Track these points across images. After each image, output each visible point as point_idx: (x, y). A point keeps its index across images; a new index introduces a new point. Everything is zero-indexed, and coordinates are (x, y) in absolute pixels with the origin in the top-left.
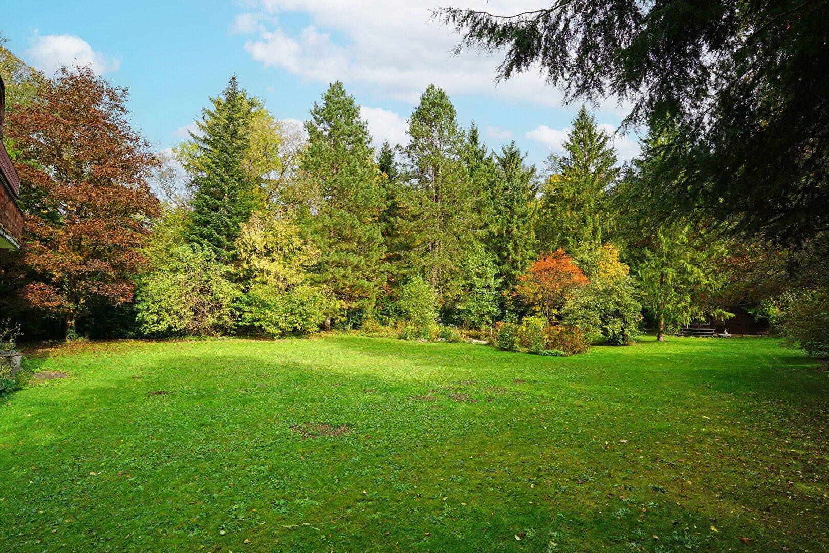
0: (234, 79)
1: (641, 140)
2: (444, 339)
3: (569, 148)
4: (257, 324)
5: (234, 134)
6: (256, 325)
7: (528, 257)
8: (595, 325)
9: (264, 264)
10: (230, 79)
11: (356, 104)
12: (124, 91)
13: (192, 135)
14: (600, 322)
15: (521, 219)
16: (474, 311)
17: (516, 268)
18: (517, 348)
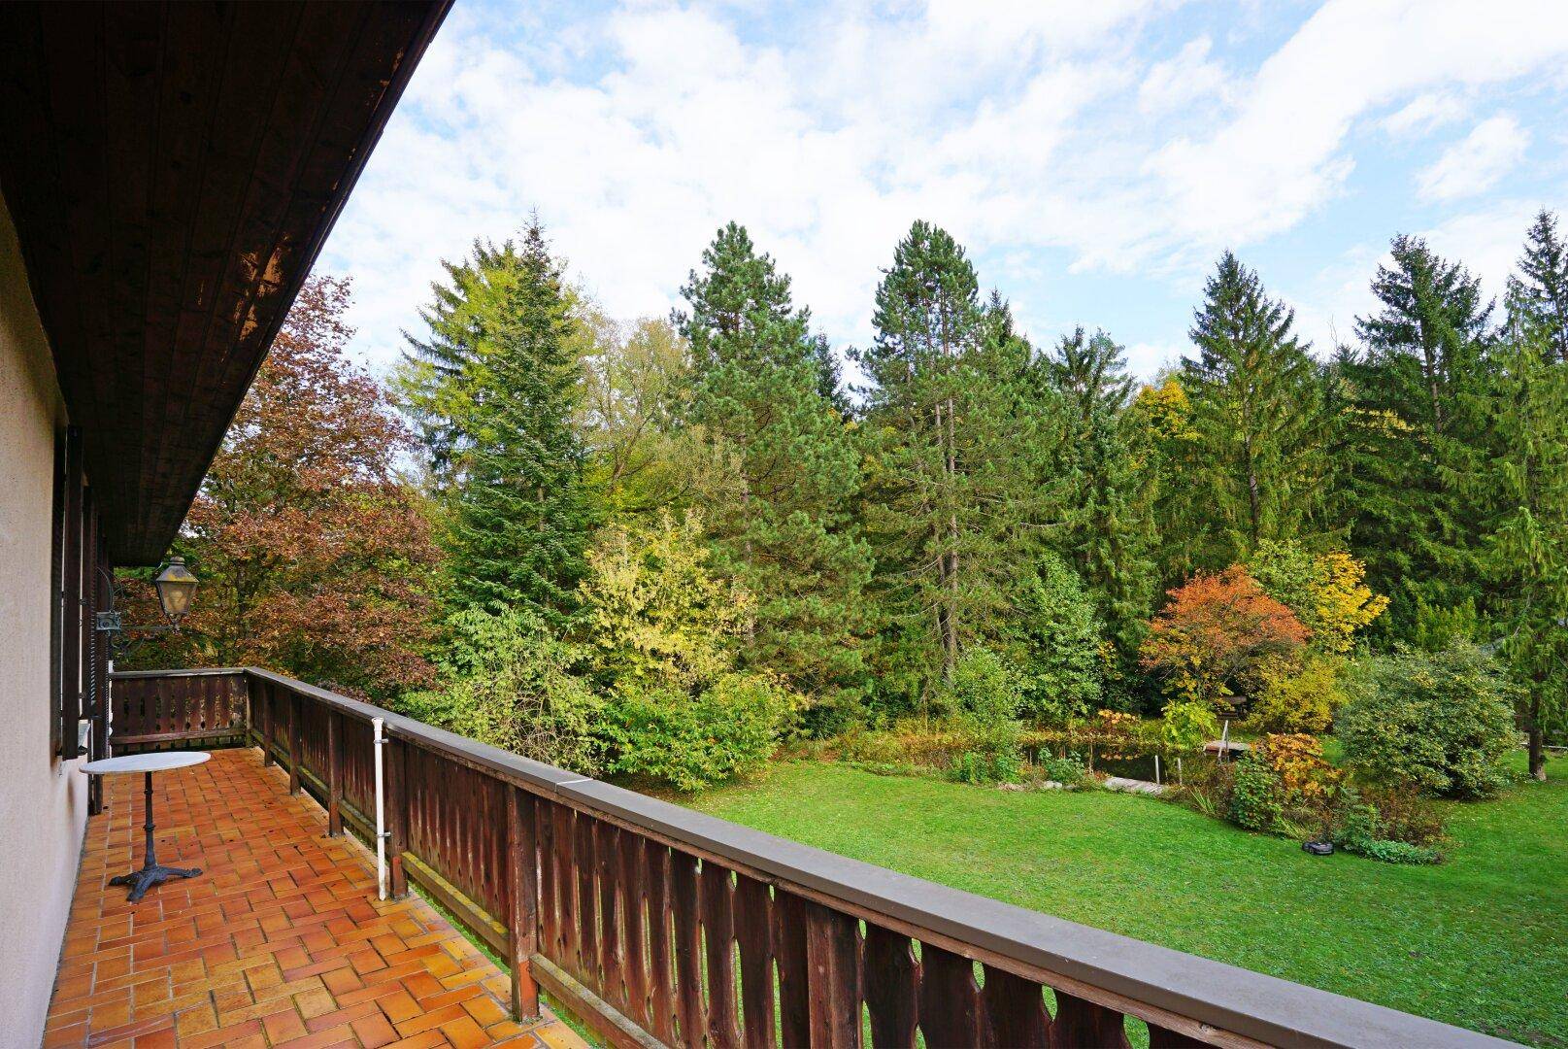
0: (534, 233)
1: (1362, 324)
2: (1059, 785)
3: (1198, 338)
4: (655, 770)
5: (549, 354)
6: (653, 773)
7: (1144, 572)
8: (1436, 766)
9: (649, 637)
10: (527, 235)
11: (779, 272)
12: (341, 287)
13: (412, 341)
14: (1444, 761)
15: (1122, 495)
16: (1052, 691)
17: (1121, 596)
18: (1283, 828)
